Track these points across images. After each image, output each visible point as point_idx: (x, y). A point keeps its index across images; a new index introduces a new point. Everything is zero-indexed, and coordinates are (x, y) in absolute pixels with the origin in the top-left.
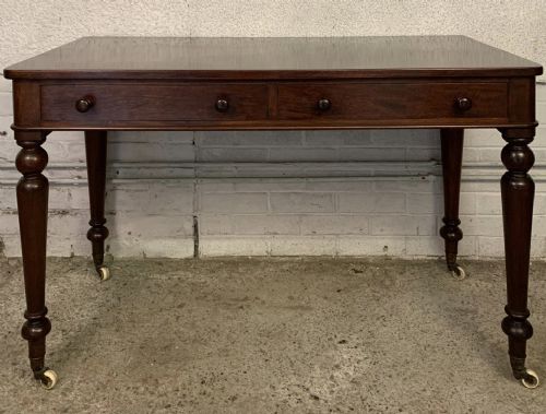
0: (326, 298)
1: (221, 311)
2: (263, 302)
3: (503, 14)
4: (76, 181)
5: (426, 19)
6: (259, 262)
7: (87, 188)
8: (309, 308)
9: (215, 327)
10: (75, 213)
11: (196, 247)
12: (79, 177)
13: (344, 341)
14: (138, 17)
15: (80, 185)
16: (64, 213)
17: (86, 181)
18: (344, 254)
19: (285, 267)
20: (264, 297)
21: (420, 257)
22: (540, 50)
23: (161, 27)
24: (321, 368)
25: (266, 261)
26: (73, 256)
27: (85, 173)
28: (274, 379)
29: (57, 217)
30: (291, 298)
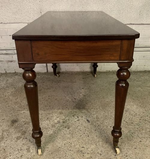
0: (80, 80)
1: (54, 83)
2: (64, 81)
3: (132, 3)
4: (13, 53)
5: (109, 5)
6: (64, 73)
7: (17, 55)
8: (75, 82)
9: (52, 86)
10: (15, 61)
11: (47, 70)
12: (14, 52)
13: (83, 88)
14: (25, 5)
15: (15, 54)
16: (12, 61)
17: (16, 53)
18: (85, 71)
19: (70, 74)
20: (64, 80)
21: (104, 71)
22: (141, 15)
23: (32, 8)
24: (77, 93)
25: (65, 73)
26: (15, 72)
27: (15, 51)
28: (66, 96)
29: (10, 63)
30: (71, 80)
